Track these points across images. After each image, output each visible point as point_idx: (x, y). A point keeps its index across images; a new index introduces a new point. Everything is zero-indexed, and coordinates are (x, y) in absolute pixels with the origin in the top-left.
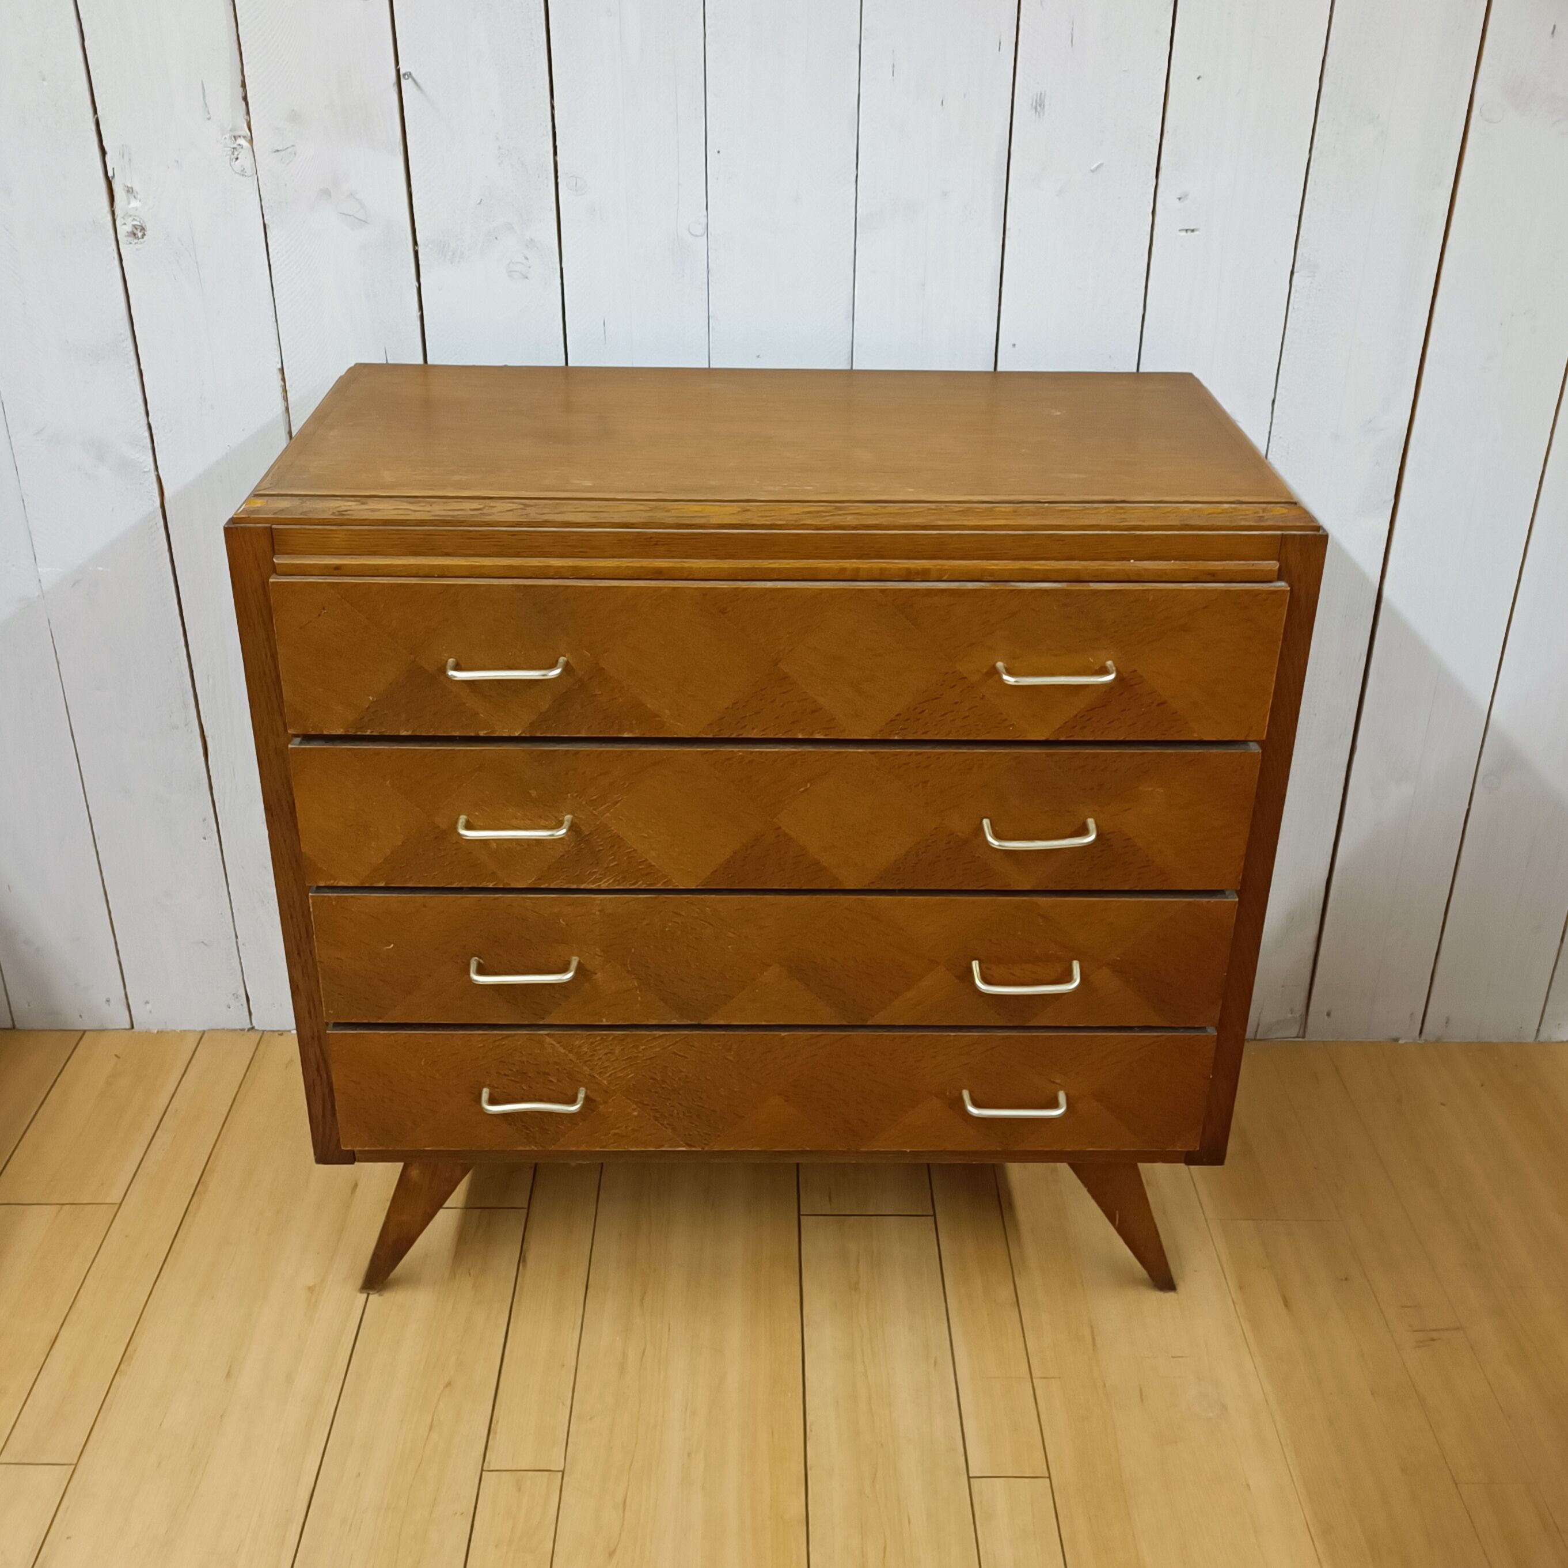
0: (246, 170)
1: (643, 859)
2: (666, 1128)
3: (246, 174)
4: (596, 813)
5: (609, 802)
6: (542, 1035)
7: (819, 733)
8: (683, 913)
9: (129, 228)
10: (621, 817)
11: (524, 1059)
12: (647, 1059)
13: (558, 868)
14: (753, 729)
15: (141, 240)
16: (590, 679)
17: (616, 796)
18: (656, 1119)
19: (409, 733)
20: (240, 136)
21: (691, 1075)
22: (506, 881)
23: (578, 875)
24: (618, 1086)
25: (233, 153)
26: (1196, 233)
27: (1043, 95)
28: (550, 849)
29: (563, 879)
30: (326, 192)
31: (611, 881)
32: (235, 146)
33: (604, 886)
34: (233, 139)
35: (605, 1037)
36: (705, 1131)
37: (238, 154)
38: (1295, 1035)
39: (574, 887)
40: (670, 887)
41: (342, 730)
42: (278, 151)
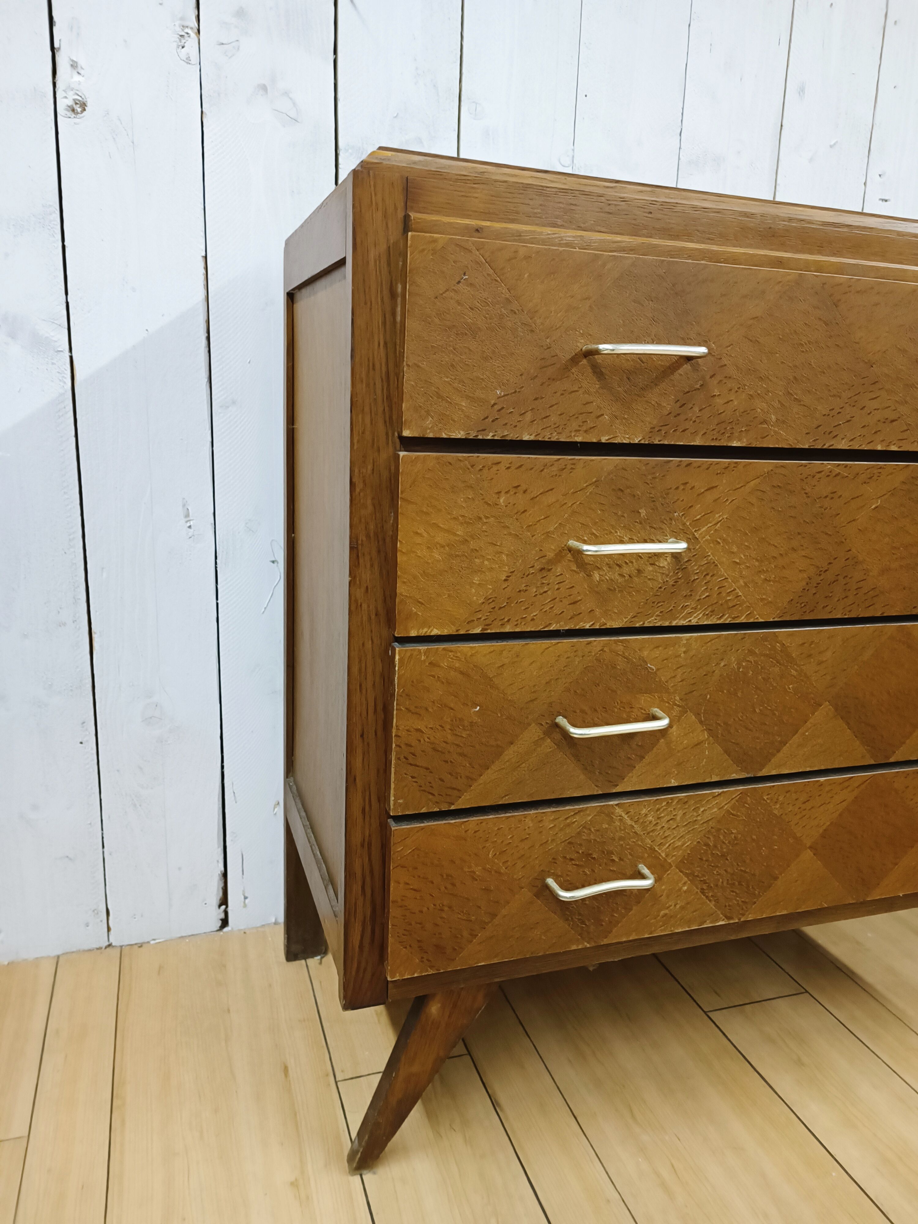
1: (732, 589)
2: (710, 901)
3: (190, 62)
4: (697, 536)
5: (710, 523)
6: (612, 805)
7: (894, 444)
8: (757, 651)
9: (70, 102)
10: (719, 540)
11: (592, 837)
12: (704, 823)
13: (653, 602)
14: (843, 439)
15: (81, 115)
16: (711, 377)
17: (717, 516)
18: (703, 891)
19: (532, 438)
20: (188, 27)
21: (739, 836)
22: (603, 620)
23: (672, 609)
24: (674, 858)
25: (180, 41)
28: (649, 579)
29: (658, 616)
30: (264, 88)
31: (701, 615)
32: (183, 34)
33: (694, 622)
34: (182, 28)
35: (670, 801)
36: (743, 900)
37: (185, 43)
39: (667, 624)
40: (751, 620)
41: (462, 433)
42: (223, 44)
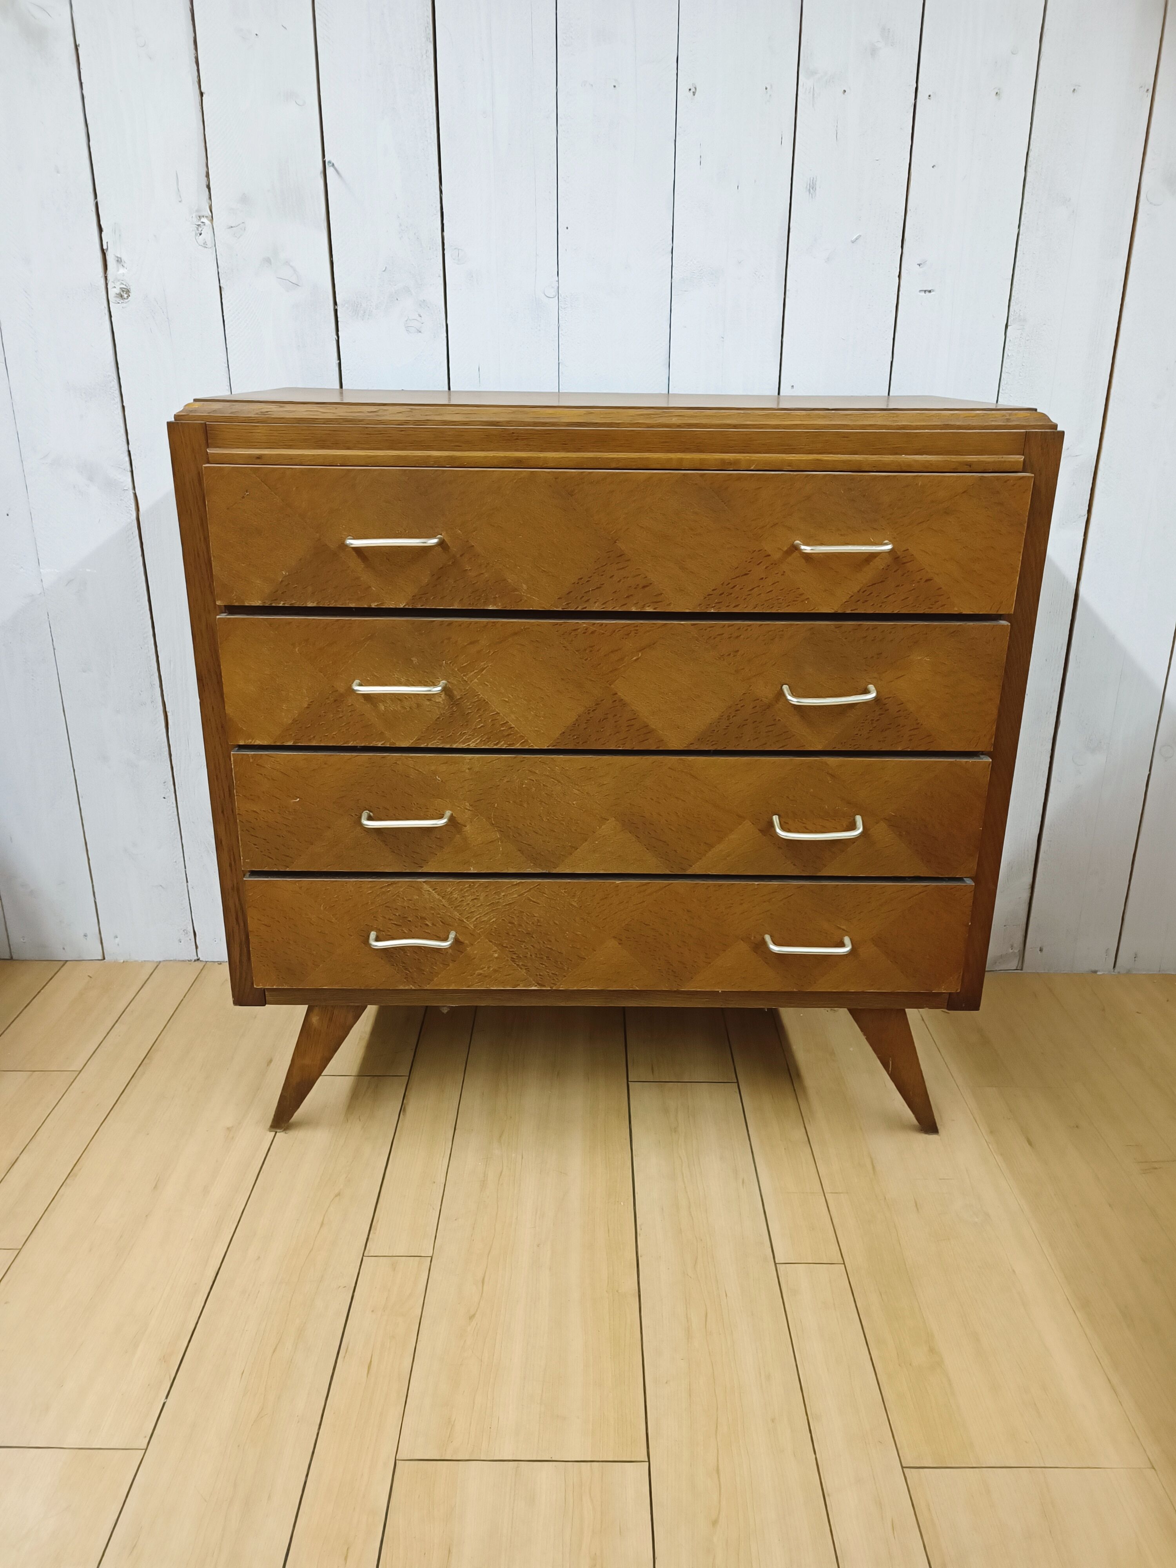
0: (207, 243)
1: (505, 722)
2: (521, 968)
3: (207, 246)
4: (466, 679)
5: (476, 669)
6: (420, 882)
7: (649, 606)
8: (537, 772)
9: (117, 291)
10: (486, 683)
11: (405, 904)
12: (506, 905)
13: (434, 729)
14: (595, 602)
15: (127, 300)
16: (461, 556)
17: (482, 663)
18: (513, 960)
19: (314, 605)
20: (203, 216)
21: (542, 919)
22: (392, 740)
23: (451, 735)
24: (482, 930)
25: (198, 230)
26: (932, 293)
27: (815, 179)
28: (428, 711)
29: (439, 739)
30: (268, 261)
31: (479, 741)
32: (200, 223)
33: (472, 746)
34: (198, 218)
35: (472, 884)
36: (553, 972)
37: (202, 230)
38: (1015, 968)
39: (448, 746)
40: (527, 747)
41: (260, 602)
42: (232, 227)
